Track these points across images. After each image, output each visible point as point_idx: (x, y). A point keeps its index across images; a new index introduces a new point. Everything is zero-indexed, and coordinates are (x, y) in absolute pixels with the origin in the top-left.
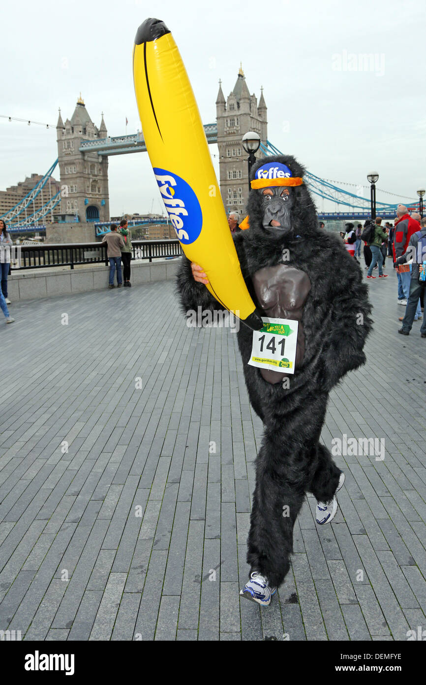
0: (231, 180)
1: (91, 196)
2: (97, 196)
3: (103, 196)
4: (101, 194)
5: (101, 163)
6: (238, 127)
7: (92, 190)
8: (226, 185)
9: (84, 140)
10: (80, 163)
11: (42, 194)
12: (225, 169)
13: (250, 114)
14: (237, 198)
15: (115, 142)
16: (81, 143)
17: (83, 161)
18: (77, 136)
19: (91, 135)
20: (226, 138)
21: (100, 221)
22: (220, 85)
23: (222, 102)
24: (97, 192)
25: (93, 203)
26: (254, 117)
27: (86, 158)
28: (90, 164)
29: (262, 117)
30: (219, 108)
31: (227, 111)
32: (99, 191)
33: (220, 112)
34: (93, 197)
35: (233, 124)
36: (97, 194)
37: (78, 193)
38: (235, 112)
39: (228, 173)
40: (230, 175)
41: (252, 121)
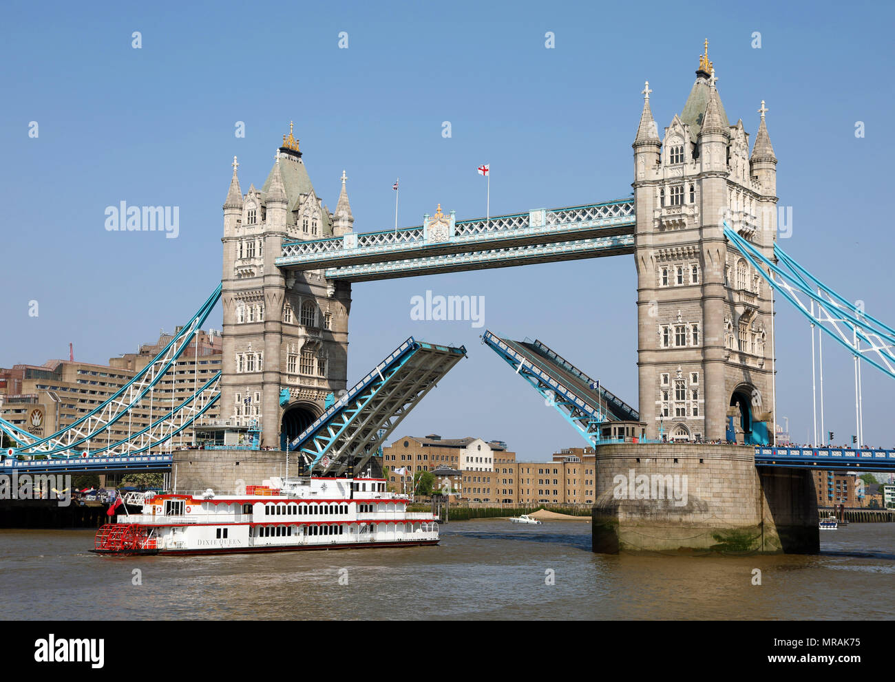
0: (670, 350)
1: (297, 382)
2: (317, 385)
4: (327, 381)
6: (692, 208)
7: (303, 368)
8: (655, 364)
9: (290, 239)
10: (274, 296)
11: (174, 369)
12: (655, 322)
13: (728, 175)
14: (686, 401)
15: (368, 245)
16: (283, 247)
18: (273, 228)
20: (660, 237)
23: (650, 144)
24: (315, 374)
25: (302, 401)
26: (738, 181)
27: (292, 284)
30: (642, 159)
31: (663, 165)
34: (302, 385)
35: (678, 201)
36: (316, 379)
37: (264, 372)
38: (685, 167)
40: (666, 337)
41: (734, 192)
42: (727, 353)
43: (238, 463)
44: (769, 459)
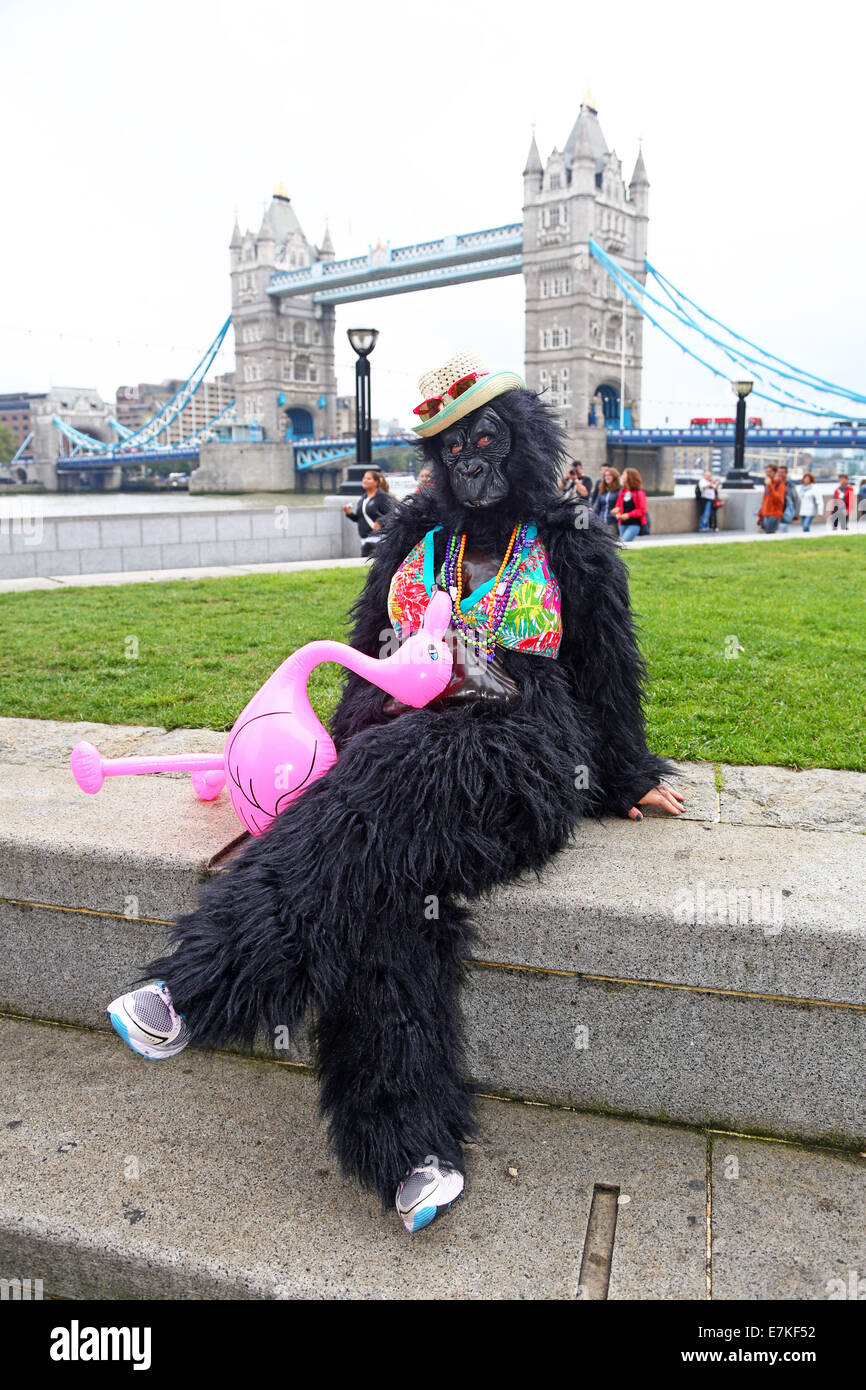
0: (549, 351)
1: (292, 388)
2: (309, 389)
3: (322, 389)
4: (317, 386)
5: (321, 321)
6: (565, 227)
7: (297, 376)
8: (536, 363)
9: (276, 270)
10: (267, 319)
12: (537, 328)
14: (559, 393)
15: (330, 273)
16: (272, 277)
17: (274, 315)
18: (263, 263)
19: (297, 261)
20: (540, 254)
21: (315, 440)
22: (534, 132)
23: (534, 172)
24: (308, 381)
25: (297, 402)
26: (610, 203)
27: (283, 309)
28: (292, 322)
29: (635, 205)
30: (528, 186)
31: (544, 189)
32: (313, 378)
33: (528, 193)
34: (297, 389)
35: (555, 223)
36: (308, 385)
37: (262, 382)
38: (561, 191)
39: (541, 334)
40: (545, 341)
41: (605, 214)
42: (592, 352)
43: (242, 452)
44: (616, 439)
